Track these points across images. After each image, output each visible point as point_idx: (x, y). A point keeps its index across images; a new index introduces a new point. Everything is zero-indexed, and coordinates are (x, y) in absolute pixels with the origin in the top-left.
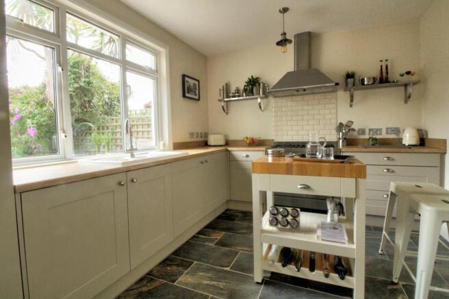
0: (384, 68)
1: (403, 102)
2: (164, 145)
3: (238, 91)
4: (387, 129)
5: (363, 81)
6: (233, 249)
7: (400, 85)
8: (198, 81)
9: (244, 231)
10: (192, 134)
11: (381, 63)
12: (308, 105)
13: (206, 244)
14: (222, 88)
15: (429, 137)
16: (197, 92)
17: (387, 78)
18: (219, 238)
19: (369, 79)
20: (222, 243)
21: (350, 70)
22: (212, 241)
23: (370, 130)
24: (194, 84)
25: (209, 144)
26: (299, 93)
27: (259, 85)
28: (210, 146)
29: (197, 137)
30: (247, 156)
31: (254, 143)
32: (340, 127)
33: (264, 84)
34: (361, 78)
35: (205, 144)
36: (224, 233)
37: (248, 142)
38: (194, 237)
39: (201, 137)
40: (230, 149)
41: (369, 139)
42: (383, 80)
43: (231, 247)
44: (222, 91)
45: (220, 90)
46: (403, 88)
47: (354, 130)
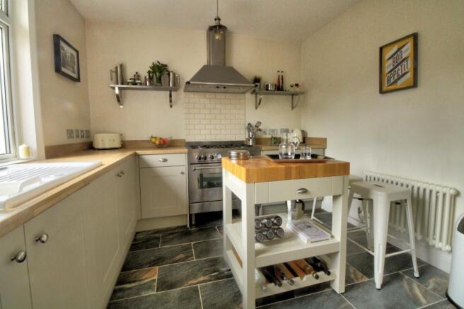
0: (280, 77)
1: (290, 108)
2: (28, 150)
3: (137, 76)
4: (281, 130)
5: (267, 86)
6: (185, 287)
7: (289, 94)
8: (77, 52)
9: (182, 256)
10: (70, 133)
11: (278, 74)
12: (221, 104)
13: (144, 294)
14: (114, 70)
15: (308, 136)
16: (76, 67)
17: (282, 86)
18: (156, 277)
19: (272, 85)
20: (165, 285)
21: (258, 74)
22: (149, 287)
23: (270, 130)
24: (72, 55)
25: (96, 146)
26: (219, 90)
27: (169, 74)
28: (99, 149)
29: (78, 137)
30: (165, 160)
31: (165, 144)
32: (249, 127)
33: (174, 75)
34: (266, 84)
35: (89, 148)
36: (157, 267)
37: (157, 142)
38: (115, 291)
39: (83, 137)
40: (139, 152)
41: (271, 138)
42: (279, 88)
43: (182, 285)
44: (114, 74)
45: (112, 71)
46: (291, 97)
47: (260, 130)
